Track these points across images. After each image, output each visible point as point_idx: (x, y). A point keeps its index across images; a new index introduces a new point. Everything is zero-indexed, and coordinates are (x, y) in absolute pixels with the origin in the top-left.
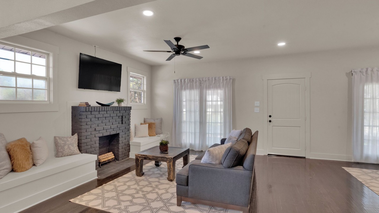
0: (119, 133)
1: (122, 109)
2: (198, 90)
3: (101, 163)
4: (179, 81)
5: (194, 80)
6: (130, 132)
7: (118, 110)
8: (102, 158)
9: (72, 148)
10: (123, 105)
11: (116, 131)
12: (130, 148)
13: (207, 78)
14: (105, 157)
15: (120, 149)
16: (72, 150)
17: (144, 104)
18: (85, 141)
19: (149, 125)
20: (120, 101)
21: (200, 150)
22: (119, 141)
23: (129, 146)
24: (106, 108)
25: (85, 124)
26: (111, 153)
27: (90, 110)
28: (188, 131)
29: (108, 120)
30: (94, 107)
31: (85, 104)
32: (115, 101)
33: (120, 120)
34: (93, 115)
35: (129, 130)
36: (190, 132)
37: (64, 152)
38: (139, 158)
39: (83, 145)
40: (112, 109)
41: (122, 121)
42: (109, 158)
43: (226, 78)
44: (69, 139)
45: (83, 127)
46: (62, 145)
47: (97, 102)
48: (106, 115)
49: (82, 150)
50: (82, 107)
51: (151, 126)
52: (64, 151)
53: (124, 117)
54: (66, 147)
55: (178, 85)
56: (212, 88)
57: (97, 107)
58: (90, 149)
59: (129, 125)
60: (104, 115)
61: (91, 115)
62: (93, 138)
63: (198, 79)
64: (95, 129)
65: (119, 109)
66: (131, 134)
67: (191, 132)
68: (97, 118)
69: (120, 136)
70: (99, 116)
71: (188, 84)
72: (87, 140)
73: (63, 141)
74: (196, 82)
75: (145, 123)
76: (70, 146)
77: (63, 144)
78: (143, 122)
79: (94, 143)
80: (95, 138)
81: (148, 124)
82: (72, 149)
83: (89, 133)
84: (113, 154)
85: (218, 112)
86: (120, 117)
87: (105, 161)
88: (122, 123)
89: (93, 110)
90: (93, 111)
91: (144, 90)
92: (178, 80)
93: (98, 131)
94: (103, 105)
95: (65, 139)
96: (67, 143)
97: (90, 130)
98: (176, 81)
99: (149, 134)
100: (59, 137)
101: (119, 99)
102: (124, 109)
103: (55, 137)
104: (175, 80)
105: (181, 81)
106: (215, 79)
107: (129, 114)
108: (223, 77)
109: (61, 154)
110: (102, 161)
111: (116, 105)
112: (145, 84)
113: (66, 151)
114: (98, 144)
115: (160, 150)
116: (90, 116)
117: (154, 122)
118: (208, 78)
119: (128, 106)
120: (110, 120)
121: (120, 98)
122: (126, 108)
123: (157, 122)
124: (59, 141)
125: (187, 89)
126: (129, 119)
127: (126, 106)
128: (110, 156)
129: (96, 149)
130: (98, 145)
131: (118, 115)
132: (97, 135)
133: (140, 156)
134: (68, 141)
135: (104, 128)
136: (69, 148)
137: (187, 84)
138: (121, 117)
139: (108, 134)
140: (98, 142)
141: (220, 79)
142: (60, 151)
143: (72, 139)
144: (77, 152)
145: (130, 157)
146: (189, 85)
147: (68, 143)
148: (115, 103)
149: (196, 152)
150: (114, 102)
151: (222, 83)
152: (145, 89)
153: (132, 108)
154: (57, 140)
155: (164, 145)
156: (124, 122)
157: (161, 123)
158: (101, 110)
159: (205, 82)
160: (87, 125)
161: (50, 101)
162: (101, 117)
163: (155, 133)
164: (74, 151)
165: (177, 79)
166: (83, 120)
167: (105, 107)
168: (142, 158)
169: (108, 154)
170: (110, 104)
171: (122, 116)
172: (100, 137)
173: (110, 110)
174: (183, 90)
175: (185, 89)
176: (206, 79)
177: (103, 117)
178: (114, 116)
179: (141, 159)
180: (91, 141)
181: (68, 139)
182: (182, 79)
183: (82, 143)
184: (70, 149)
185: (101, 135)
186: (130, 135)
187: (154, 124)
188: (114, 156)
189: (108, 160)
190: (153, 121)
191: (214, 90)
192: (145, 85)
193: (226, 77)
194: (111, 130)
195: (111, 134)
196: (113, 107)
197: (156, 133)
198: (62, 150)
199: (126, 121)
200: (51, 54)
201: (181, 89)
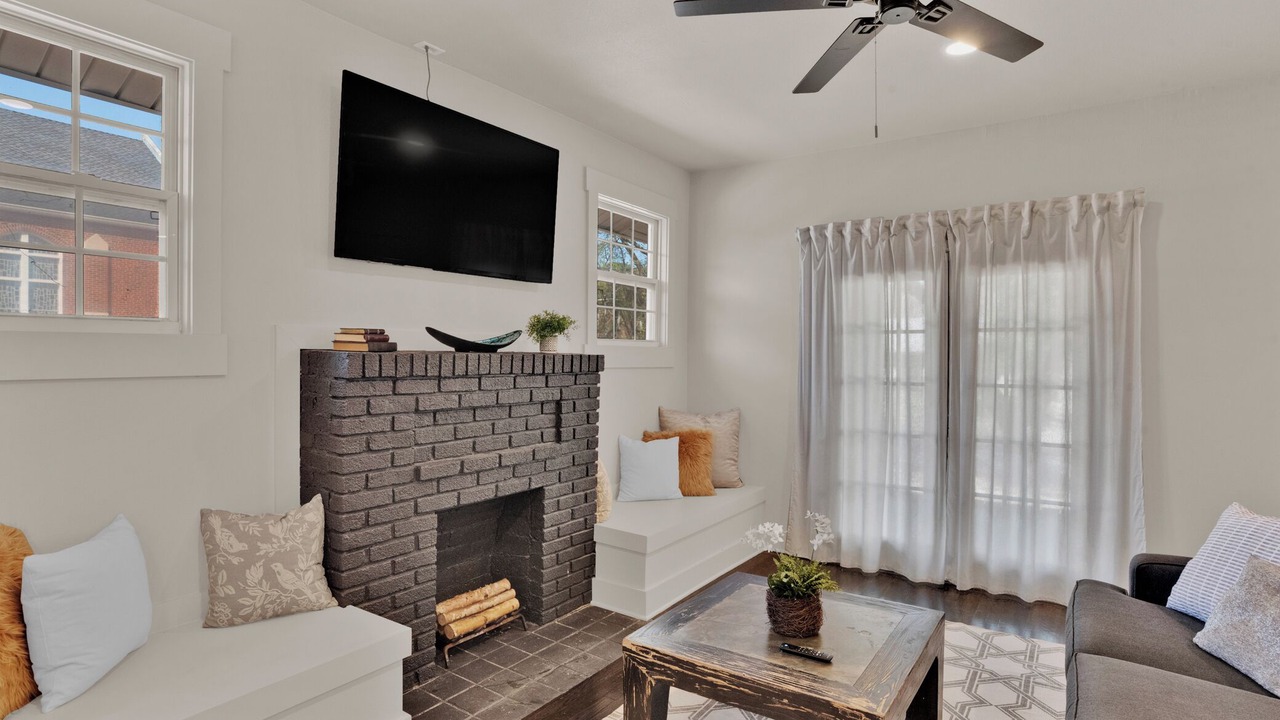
0: (541, 490)
1: (558, 368)
2: (929, 274)
3: (451, 642)
4: (829, 233)
5: (910, 223)
6: (595, 482)
7: (539, 370)
8: (454, 616)
9: (286, 578)
10: (561, 345)
11: (526, 480)
12: (593, 558)
13: (987, 208)
14: (474, 609)
15: (545, 564)
16: (285, 591)
17: (661, 345)
18: (362, 537)
19: (682, 442)
20: (548, 327)
21: (940, 581)
22: (542, 527)
23: (589, 545)
24: (473, 364)
25: (356, 446)
26: (505, 584)
27: (388, 371)
28: (873, 478)
29: (488, 425)
30: (412, 356)
31: (361, 338)
32: (524, 326)
33: (547, 420)
34: (402, 399)
35: (590, 468)
36: (881, 486)
37: (240, 601)
38: (644, 670)
39: (346, 560)
40: (506, 368)
41: (558, 424)
42: (492, 615)
43: (1105, 204)
44: (277, 530)
45: (348, 464)
46: (235, 561)
47: (431, 331)
48: (477, 399)
49: (343, 586)
50: (345, 356)
51: (690, 447)
52: (243, 593)
53: (566, 407)
54: (254, 574)
55: (823, 251)
56: (1016, 258)
57: (426, 356)
58: (392, 578)
59: (592, 444)
60: (466, 398)
61: (395, 398)
62: (408, 518)
63: (930, 220)
64: (417, 471)
65: (542, 366)
66: (599, 488)
67: (887, 482)
68: (425, 412)
69: (546, 502)
70: (440, 401)
71: (875, 242)
72: (372, 530)
73: (242, 537)
74: (919, 234)
75: (664, 433)
76: (278, 567)
77: (239, 554)
78: (653, 428)
79: (412, 547)
80: (414, 519)
81: (677, 439)
82: (287, 586)
83: (383, 496)
84: (513, 592)
85: (1048, 387)
86: (550, 408)
87: (474, 632)
88: (558, 438)
89: (404, 370)
90: (403, 379)
91: (660, 282)
92: (821, 229)
93: (431, 480)
94: (462, 346)
95: (254, 529)
96: (259, 550)
97: (390, 476)
98: (812, 233)
99: (680, 487)
100: (223, 514)
101: (543, 316)
102: (567, 368)
103: (204, 515)
104: (808, 229)
105: (839, 230)
106: (1032, 211)
107: (592, 394)
108: (1083, 199)
109: (228, 611)
110: (457, 629)
111: (528, 344)
112: (664, 251)
113: (254, 598)
114: (435, 548)
115: (774, 622)
116: (387, 405)
117: (704, 430)
118: (992, 208)
119: (587, 352)
120: (500, 424)
121: (550, 311)
122: (576, 363)
123: (718, 428)
124: (223, 537)
125: (871, 269)
126: (591, 418)
127: (577, 351)
128: (497, 600)
129: (420, 579)
130: (431, 553)
131: (539, 396)
132: (425, 504)
133: (650, 658)
134: (267, 537)
135: (462, 463)
136: (270, 576)
137: (872, 248)
138: (553, 405)
139: (486, 493)
140: (430, 538)
141: (1065, 211)
142: (222, 595)
143: (291, 530)
144: (313, 598)
145: (593, 603)
146: (881, 246)
147: (264, 547)
148: (524, 336)
149: (914, 587)
150: (518, 333)
151: (1077, 229)
152: (664, 277)
153: (606, 360)
154: (213, 532)
155: (798, 597)
156: (566, 432)
157: (737, 434)
158: (446, 371)
159: (973, 229)
160: (370, 450)
161: (180, 319)
162: (449, 406)
163: (708, 482)
164: (299, 592)
165: (819, 223)
166: (347, 426)
167: (473, 356)
168: (661, 673)
169: (488, 589)
170: (500, 339)
171: (558, 404)
172: (443, 515)
173: (495, 370)
174: (850, 277)
175: (859, 271)
176: (978, 215)
177: (460, 408)
178: (518, 404)
179: (657, 681)
180: (395, 538)
181: (271, 529)
182: (843, 225)
183: (342, 552)
184: (275, 585)
185: (448, 502)
186: (595, 495)
187: (704, 437)
188: (516, 603)
189: (488, 625)
190: (695, 424)
191: (1026, 270)
192: (664, 259)
193: (1102, 197)
194: (503, 472)
195: (500, 494)
196: (512, 356)
197: (713, 482)
198: (231, 590)
199: (578, 428)
200: (187, 64)
201: (841, 270)
